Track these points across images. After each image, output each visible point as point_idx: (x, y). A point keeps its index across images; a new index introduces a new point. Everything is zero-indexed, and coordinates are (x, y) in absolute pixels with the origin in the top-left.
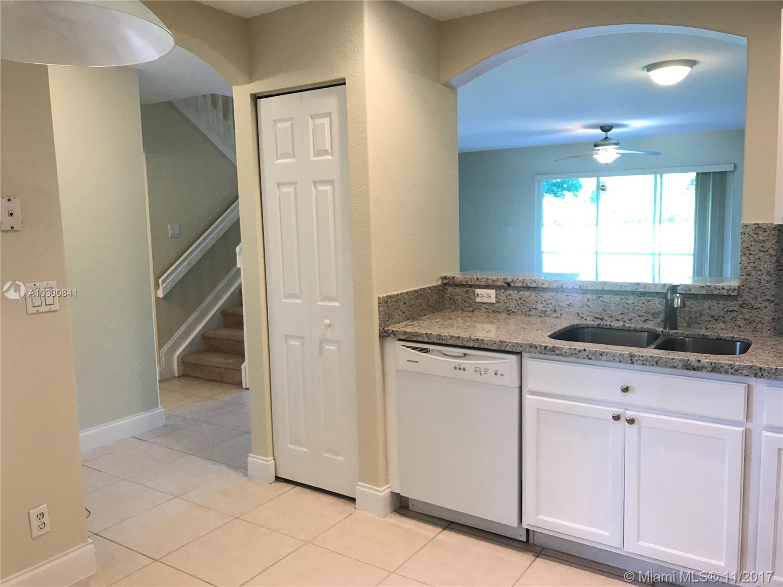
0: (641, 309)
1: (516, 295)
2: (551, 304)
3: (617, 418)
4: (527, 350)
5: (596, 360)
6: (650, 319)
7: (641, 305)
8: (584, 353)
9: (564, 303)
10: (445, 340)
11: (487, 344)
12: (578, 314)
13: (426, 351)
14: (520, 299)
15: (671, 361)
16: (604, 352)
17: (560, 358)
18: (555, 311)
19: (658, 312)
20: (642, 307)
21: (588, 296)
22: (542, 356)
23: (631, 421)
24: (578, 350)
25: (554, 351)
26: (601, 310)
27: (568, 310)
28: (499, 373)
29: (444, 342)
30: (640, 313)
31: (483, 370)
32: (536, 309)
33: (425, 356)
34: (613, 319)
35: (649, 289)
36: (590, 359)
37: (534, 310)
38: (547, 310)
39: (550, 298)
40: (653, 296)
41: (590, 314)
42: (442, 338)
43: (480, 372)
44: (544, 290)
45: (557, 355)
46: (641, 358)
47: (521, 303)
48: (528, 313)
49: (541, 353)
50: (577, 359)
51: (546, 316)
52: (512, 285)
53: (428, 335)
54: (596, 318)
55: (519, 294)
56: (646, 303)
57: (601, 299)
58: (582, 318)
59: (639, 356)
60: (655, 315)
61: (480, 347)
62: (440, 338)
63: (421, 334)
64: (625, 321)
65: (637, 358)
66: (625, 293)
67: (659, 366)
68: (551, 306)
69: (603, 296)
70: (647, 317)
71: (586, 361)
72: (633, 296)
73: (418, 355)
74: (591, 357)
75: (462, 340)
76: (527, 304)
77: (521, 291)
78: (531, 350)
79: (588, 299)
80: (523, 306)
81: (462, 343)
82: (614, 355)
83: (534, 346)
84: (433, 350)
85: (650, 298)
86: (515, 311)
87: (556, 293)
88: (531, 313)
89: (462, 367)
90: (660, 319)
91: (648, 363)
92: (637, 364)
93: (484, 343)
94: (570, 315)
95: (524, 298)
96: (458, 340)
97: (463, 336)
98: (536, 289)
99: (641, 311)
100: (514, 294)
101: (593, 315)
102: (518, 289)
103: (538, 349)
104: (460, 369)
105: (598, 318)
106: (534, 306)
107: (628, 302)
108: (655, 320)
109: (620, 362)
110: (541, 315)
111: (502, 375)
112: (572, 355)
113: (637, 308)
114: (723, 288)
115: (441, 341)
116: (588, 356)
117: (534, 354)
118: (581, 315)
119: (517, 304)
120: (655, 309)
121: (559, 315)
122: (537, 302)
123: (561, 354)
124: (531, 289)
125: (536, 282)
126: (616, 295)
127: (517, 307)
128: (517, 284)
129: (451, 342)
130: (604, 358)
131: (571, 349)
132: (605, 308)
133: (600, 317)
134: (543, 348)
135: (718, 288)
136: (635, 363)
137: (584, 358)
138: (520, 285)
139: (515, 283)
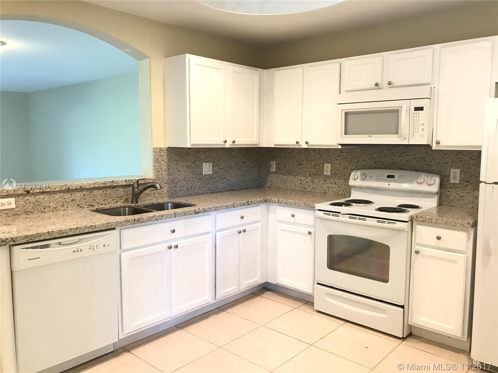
0: (114, 196)
1: (33, 199)
2: (60, 201)
3: (170, 248)
4: (124, 224)
5: (160, 220)
6: (118, 201)
7: (114, 193)
8: (154, 217)
9: (69, 200)
10: (66, 233)
11: (98, 227)
12: (79, 205)
13: (47, 246)
14: (37, 202)
15: (190, 212)
16: (163, 215)
17: (142, 224)
18: (63, 206)
19: (122, 196)
20: (114, 194)
21: (84, 193)
22: (133, 225)
23: (176, 247)
24: (151, 217)
25: (139, 221)
26: (92, 200)
27: (72, 204)
28: (106, 245)
29: (65, 235)
30: (113, 198)
31: (95, 247)
32: (49, 207)
33: (46, 251)
34: (100, 204)
35: (119, 184)
36: (157, 220)
37: (48, 208)
38: (57, 206)
39: (60, 197)
40: (119, 188)
41: (86, 204)
42: (63, 232)
43: (93, 248)
44: (55, 193)
45: (141, 223)
46: (179, 214)
47: (37, 205)
48: (43, 211)
49: (132, 224)
50: (152, 222)
51: (57, 210)
52: (31, 192)
53: (49, 233)
54: (90, 205)
55: (35, 198)
56: (116, 192)
57: (92, 193)
58: (81, 207)
59: (178, 212)
60: (121, 198)
61: (93, 230)
62: (61, 232)
63: (43, 233)
64: (106, 204)
65: (177, 214)
66: (105, 188)
67: (187, 215)
68: (60, 203)
69: (93, 191)
70: (117, 199)
71: (156, 222)
72: (109, 189)
73: (40, 251)
74: (157, 219)
75: (80, 230)
76: (43, 205)
77: (37, 196)
78: (126, 224)
79: (84, 194)
80: (39, 206)
81: (80, 232)
82: (168, 215)
83: (128, 221)
84: (52, 244)
85: (118, 189)
86: (32, 211)
87: (63, 194)
88: (46, 210)
89: (79, 250)
90: (123, 200)
91: (181, 215)
92: (178, 217)
93: (96, 228)
94: (73, 207)
95: (40, 200)
96: (76, 230)
97: (80, 226)
98: (49, 193)
99: (114, 197)
100: (31, 199)
101: (87, 204)
102: (35, 194)
103: (130, 222)
104: (78, 251)
105: (91, 205)
106: (48, 205)
107: (107, 193)
108: (121, 201)
109: (170, 218)
110: (53, 210)
111: (108, 245)
112: (148, 220)
113: (112, 196)
114: (151, 179)
115: (62, 235)
116: (156, 219)
117: (128, 226)
118: (80, 205)
119: (34, 206)
120: (120, 195)
121: (66, 208)
122: (50, 202)
123: (143, 222)
124: (46, 193)
125: (50, 188)
126: (100, 190)
127: (34, 208)
128: (35, 191)
129: (71, 233)
130: (164, 217)
131: (148, 217)
132: (95, 199)
133: (92, 204)
134: (133, 220)
135: (149, 179)
136: (177, 216)
137: (154, 221)
138: (38, 191)
139: (33, 191)
